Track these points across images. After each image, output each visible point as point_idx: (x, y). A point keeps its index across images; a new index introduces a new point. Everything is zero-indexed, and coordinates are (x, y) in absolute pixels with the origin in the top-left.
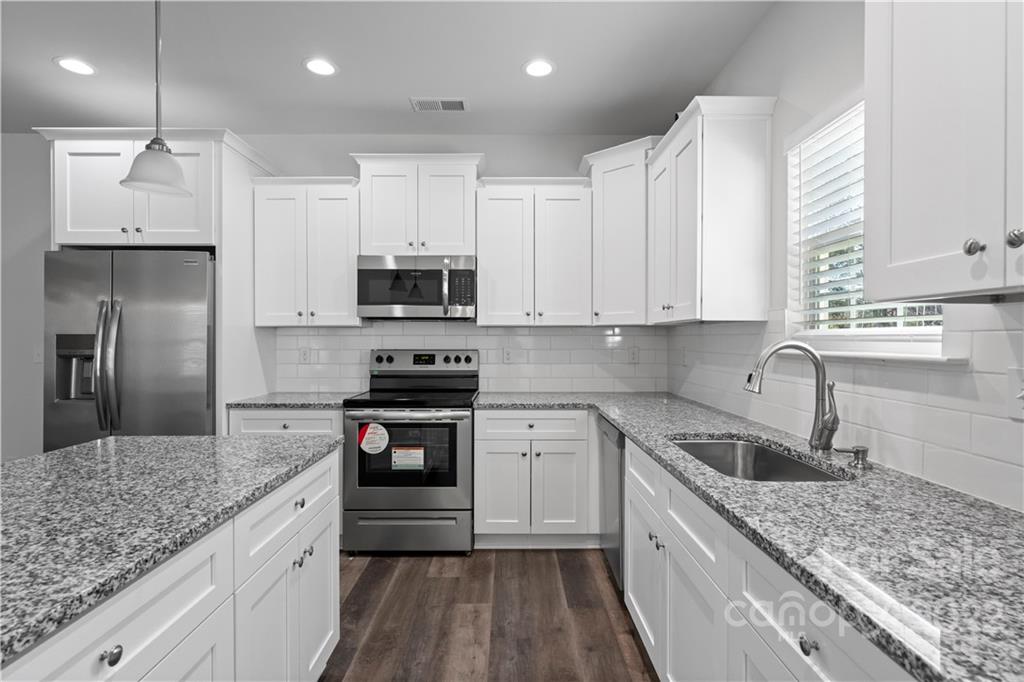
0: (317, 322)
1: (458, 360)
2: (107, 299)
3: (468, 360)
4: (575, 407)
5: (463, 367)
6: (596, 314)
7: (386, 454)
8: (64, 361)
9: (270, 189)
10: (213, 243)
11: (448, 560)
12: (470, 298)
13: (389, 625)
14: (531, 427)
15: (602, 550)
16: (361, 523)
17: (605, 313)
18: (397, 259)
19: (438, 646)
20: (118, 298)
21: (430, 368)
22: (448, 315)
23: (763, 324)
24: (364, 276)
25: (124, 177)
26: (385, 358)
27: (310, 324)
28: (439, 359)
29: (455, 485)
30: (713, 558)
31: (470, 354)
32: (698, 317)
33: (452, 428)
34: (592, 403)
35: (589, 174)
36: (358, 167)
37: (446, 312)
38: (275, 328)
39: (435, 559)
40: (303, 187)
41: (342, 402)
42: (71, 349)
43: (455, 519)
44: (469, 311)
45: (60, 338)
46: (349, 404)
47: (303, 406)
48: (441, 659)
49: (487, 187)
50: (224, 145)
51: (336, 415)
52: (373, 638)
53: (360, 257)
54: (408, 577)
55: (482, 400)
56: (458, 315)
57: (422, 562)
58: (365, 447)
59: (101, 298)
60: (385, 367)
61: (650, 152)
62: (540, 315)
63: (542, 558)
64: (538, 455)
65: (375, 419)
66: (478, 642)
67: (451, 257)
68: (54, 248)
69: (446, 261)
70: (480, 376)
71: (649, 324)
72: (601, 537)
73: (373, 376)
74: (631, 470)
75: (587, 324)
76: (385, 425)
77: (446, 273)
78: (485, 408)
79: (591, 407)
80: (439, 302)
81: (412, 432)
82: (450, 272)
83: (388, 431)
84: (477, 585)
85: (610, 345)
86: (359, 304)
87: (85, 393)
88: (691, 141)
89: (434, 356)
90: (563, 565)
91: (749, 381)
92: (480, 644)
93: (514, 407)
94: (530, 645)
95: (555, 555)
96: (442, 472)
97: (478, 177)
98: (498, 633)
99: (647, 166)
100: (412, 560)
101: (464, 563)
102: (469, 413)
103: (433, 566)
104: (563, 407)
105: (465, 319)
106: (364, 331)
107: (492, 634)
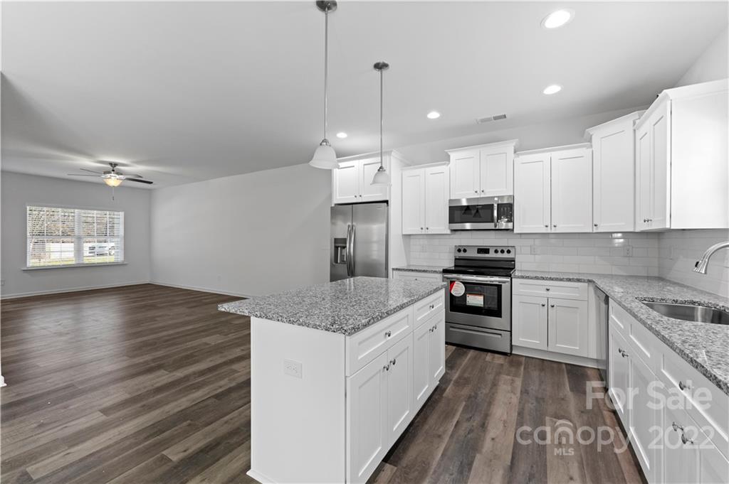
0: (430, 232)
1: (502, 252)
2: (350, 224)
3: (509, 252)
4: (579, 280)
5: (505, 255)
6: (596, 225)
7: (464, 297)
8: (336, 248)
9: (410, 172)
10: (387, 199)
11: (497, 355)
12: (510, 218)
13: (466, 375)
14: (548, 290)
15: (598, 369)
16: (451, 329)
17: (602, 225)
18: (468, 200)
19: (491, 388)
20: (354, 224)
21: (487, 255)
22: (497, 228)
24: (452, 209)
25: (371, 182)
26: (462, 250)
27: (426, 233)
28: (492, 251)
29: (501, 317)
30: (649, 356)
31: (510, 248)
32: (668, 226)
33: (499, 287)
34: (590, 279)
35: (590, 140)
36: (449, 156)
37: (496, 226)
38: (410, 235)
39: (489, 354)
40: (423, 169)
41: (441, 270)
42: (339, 244)
43: (500, 335)
44: (510, 226)
45: (335, 239)
46: (446, 271)
47: (424, 271)
48: (493, 394)
49: (521, 157)
50: (392, 157)
51: (439, 276)
52: (460, 377)
53: (450, 201)
54: (475, 358)
55: (517, 273)
56: (503, 228)
57: (483, 354)
58: (453, 292)
59: (348, 224)
60: (462, 254)
61: (637, 122)
62: (555, 226)
63: (555, 365)
64: (553, 306)
65: (458, 279)
66: (513, 392)
67: (498, 197)
68: (333, 205)
69: (496, 199)
70: (516, 261)
71: (636, 231)
72: (597, 361)
73: (456, 259)
74: (613, 317)
75: (588, 231)
76: (464, 283)
77: (496, 205)
78: (518, 277)
79: (589, 281)
80: (492, 221)
81: (477, 288)
82: (498, 205)
83: (465, 286)
84: (513, 369)
85: (617, 245)
86: (450, 223)
87: (342, 261)
88: (662, 117)
89: (488, 250)
90: (569, 372)
91: (696, 266)
92: (515, 394)
93: (537, 278)
94: (544, 402)
95: (564, 366)
96: (494, 310)
97: (515, 152)
98: (525, 392)
99: (635, 130)
100: (477, 352)
101: (506, 359)
102: (509, 280)
103: (489, 357)
104: (569, 280)
105: (507, 230)
106: (452, 236)
107: (521, 392)
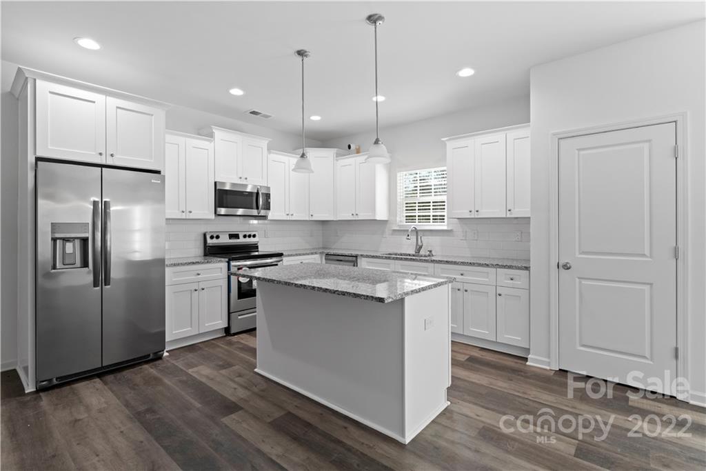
0: (191, 217)
1: (250, 236)
2: (98, 199)
3: (254, 236)
5: (252, 240)
6: (312, 215)
8: (54, 242)
10: (160, 169)
12: (267, 207)
16: (239, 317)
17: (315, 215)
20: (106, 200)
21: (233, 241)
22: (260, 215)
23: (386, 221)
26: (215, 236)
27: (187, 218)
28: (241, 236)
31: (256, 233)
36: (214, 133)
44: (267, 213)
45: (53, 225)
51: (224, 265)
53: (216, 182)
59: (92, 199)
60: (215, 241)
62: (292, 215)
77: (260, 194)
80: (255, 208)
86: (215, 207)
89: (238, 235)
104: (312, 254)
105: (264, 216)
